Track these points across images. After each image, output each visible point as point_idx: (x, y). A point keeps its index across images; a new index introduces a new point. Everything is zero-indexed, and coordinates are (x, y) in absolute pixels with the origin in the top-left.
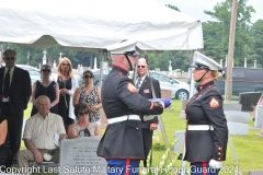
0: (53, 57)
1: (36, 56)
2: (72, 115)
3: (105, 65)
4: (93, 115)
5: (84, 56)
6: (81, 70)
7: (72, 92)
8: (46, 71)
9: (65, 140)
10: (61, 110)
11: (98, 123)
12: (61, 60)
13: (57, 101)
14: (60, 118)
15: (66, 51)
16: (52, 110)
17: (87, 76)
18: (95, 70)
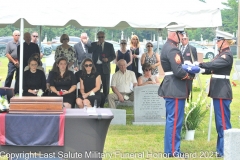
0: (128, 35)
1: (117, 35)
2: (140, 71)
3: (160, 38)
4: (154, 71)
5: (147, 34)
6: (145, 42)
7: (139, 56)
8: (124, 44)
9: (137, 87)
10: (134, 68)
11: (157, 75)
12: (133, 36)
13: (131, 62)
14: (133, 73)
15: (136, 30)
16: (128, 68)
17: (149, 46)
18: (154, 42)
